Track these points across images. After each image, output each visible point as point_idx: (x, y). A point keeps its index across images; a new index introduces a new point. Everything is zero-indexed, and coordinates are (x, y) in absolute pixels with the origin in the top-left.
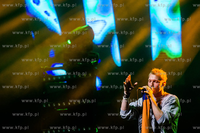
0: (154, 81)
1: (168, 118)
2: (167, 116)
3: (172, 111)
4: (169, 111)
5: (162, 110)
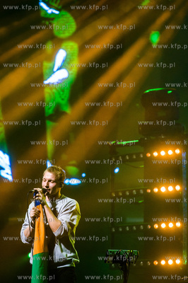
0: (50, 181)
1: (66, 228)
2: (66, 226)
3: (73, 220)
4: (68, 221)
5: (59, 219)
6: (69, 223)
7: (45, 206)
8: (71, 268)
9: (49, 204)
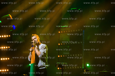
5: (40, 51)
6: (44, 52)
7: (35, 48)
8: (45, 69)
9: (37, 47)
